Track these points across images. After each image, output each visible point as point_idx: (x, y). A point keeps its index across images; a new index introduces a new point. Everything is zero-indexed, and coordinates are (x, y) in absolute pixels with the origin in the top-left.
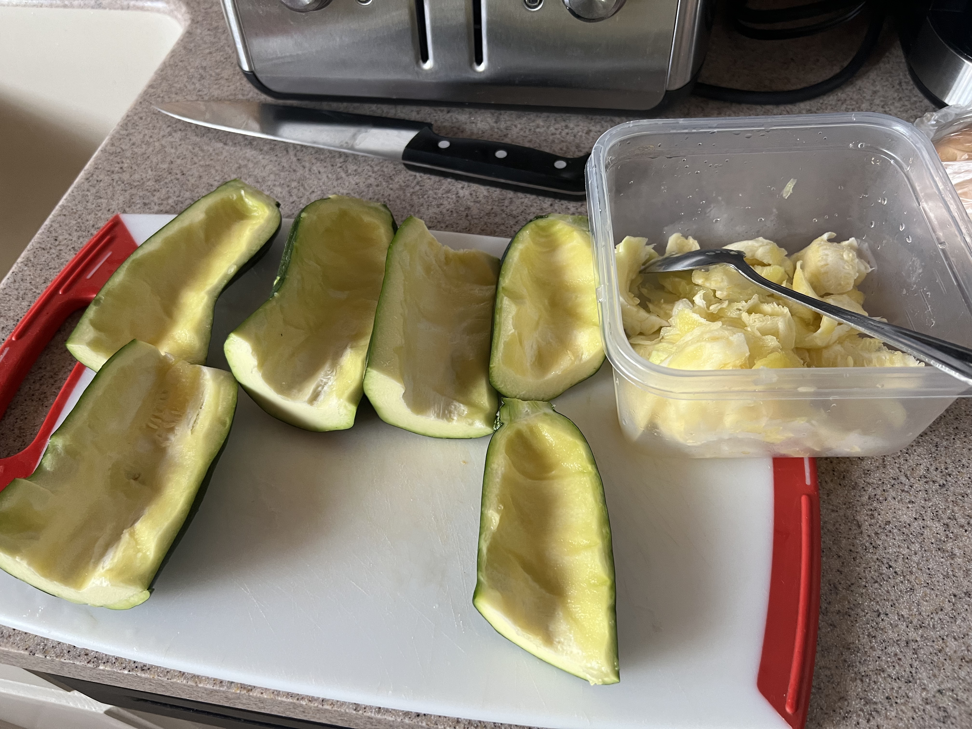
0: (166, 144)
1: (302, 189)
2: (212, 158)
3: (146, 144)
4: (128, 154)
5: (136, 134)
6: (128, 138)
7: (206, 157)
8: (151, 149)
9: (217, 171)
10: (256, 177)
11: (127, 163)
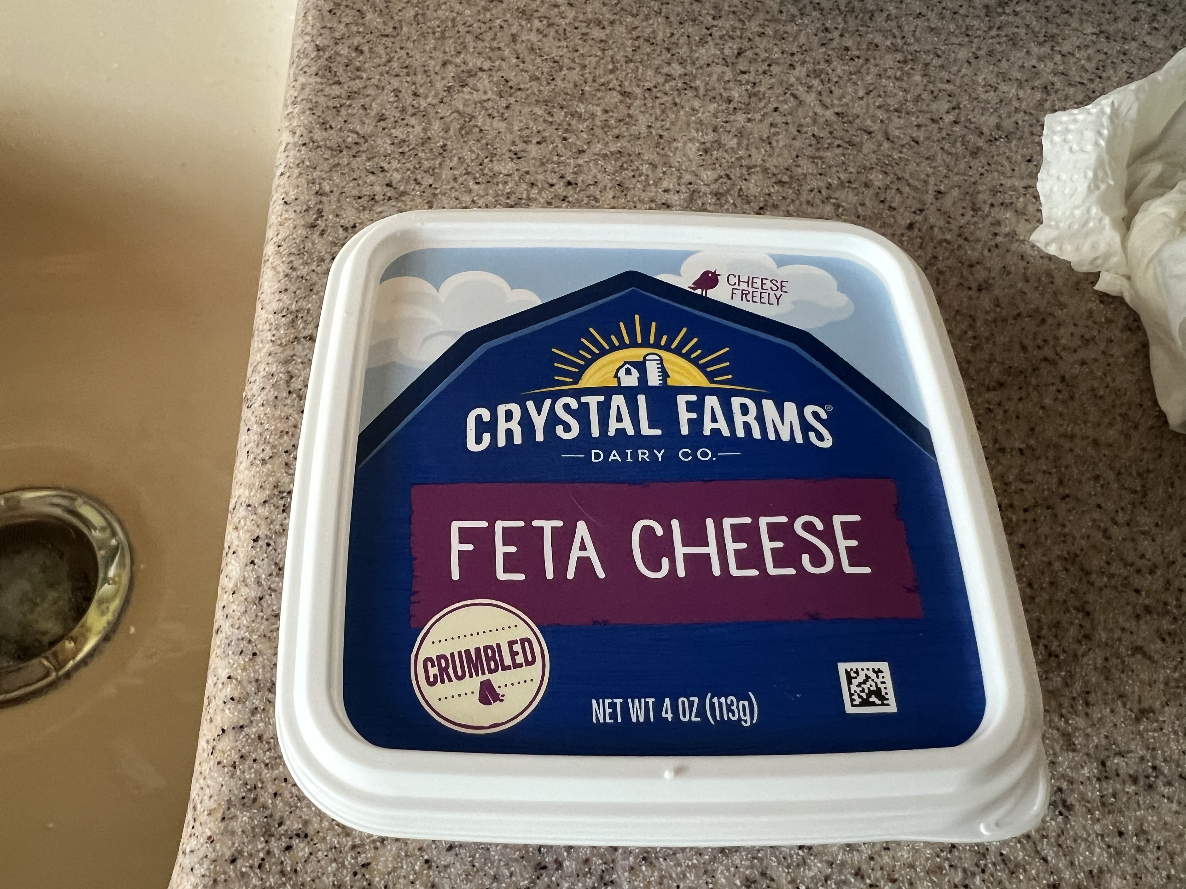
0: (469, 110)
1: (905, 190)
2: (616, 132)
3: (414, 114)
4: (384, 144)
5: (371, 91)
6: (357, 104)
7: (598, 131)
8: (437, 126)
9: (654, 166)
10: (765, 170)
11: (397, 170)
